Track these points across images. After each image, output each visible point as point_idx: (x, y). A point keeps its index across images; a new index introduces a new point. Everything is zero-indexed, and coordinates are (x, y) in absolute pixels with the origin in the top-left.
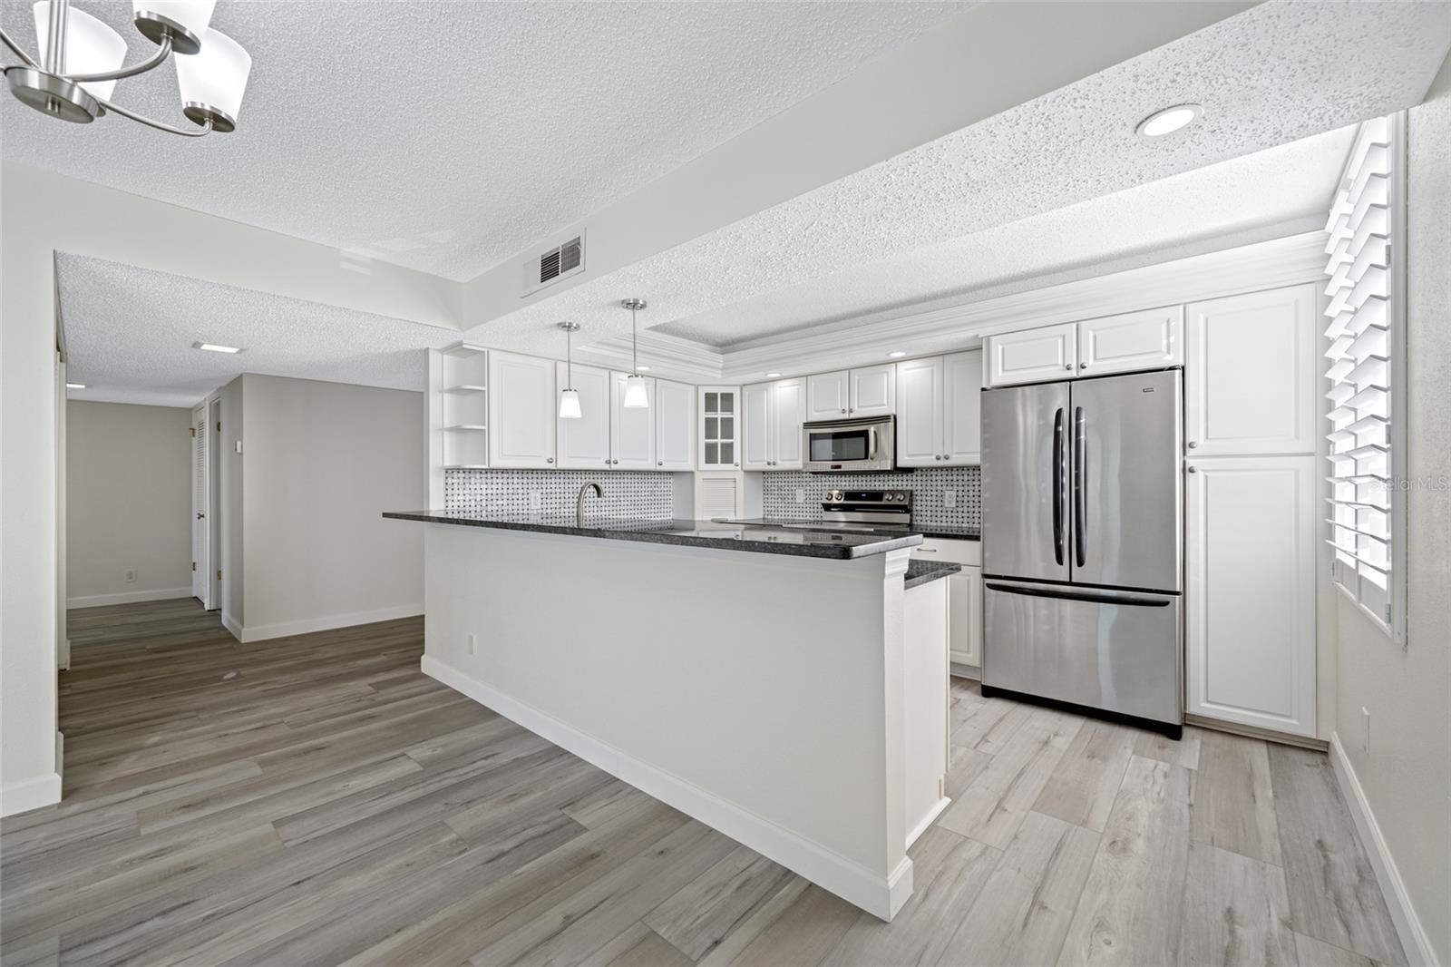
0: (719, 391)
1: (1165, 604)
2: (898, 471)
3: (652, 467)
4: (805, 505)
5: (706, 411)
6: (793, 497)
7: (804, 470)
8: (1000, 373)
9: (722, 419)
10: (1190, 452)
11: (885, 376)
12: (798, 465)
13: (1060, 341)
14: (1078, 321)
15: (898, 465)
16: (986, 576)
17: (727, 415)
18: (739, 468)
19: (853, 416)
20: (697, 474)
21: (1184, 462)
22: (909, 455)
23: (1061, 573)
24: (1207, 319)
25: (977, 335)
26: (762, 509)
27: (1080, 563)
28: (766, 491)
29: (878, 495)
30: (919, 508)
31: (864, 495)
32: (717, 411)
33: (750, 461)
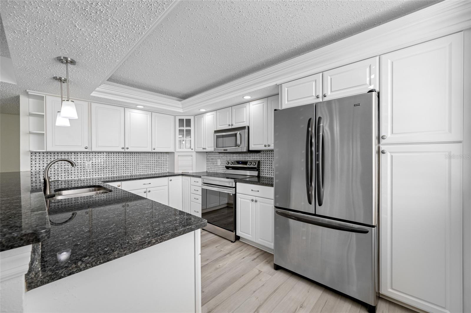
0: (185, 118)
1: (366, 232)
2: (249, 152)
3: (150, 150)
4: (221, 166)
5: (179, 127)
6: (217, 163)
7: (214, 152)
8: (286, 102)
9: (186, 130)
10: (382, 141)
11: (245, 108)
12: (212, 149)
13: (314, 83)
14: (322, 72)
15: (250, 149)
16: (276, 207)
17: (188, 128)
18: (193, 151)
19: (233, 127)
20: (175, 153)
21: (379, 148)
22: (254, 145)
23: (311, 209)
24: (392, 62)
25: (277, 84)
26: (206, 168)
27: (320, 204)
28: (208, 160)
29: (245, 163)
30: (263, 169)
31: (241, 163)
32: (184, 127)
33: (197, 148)
